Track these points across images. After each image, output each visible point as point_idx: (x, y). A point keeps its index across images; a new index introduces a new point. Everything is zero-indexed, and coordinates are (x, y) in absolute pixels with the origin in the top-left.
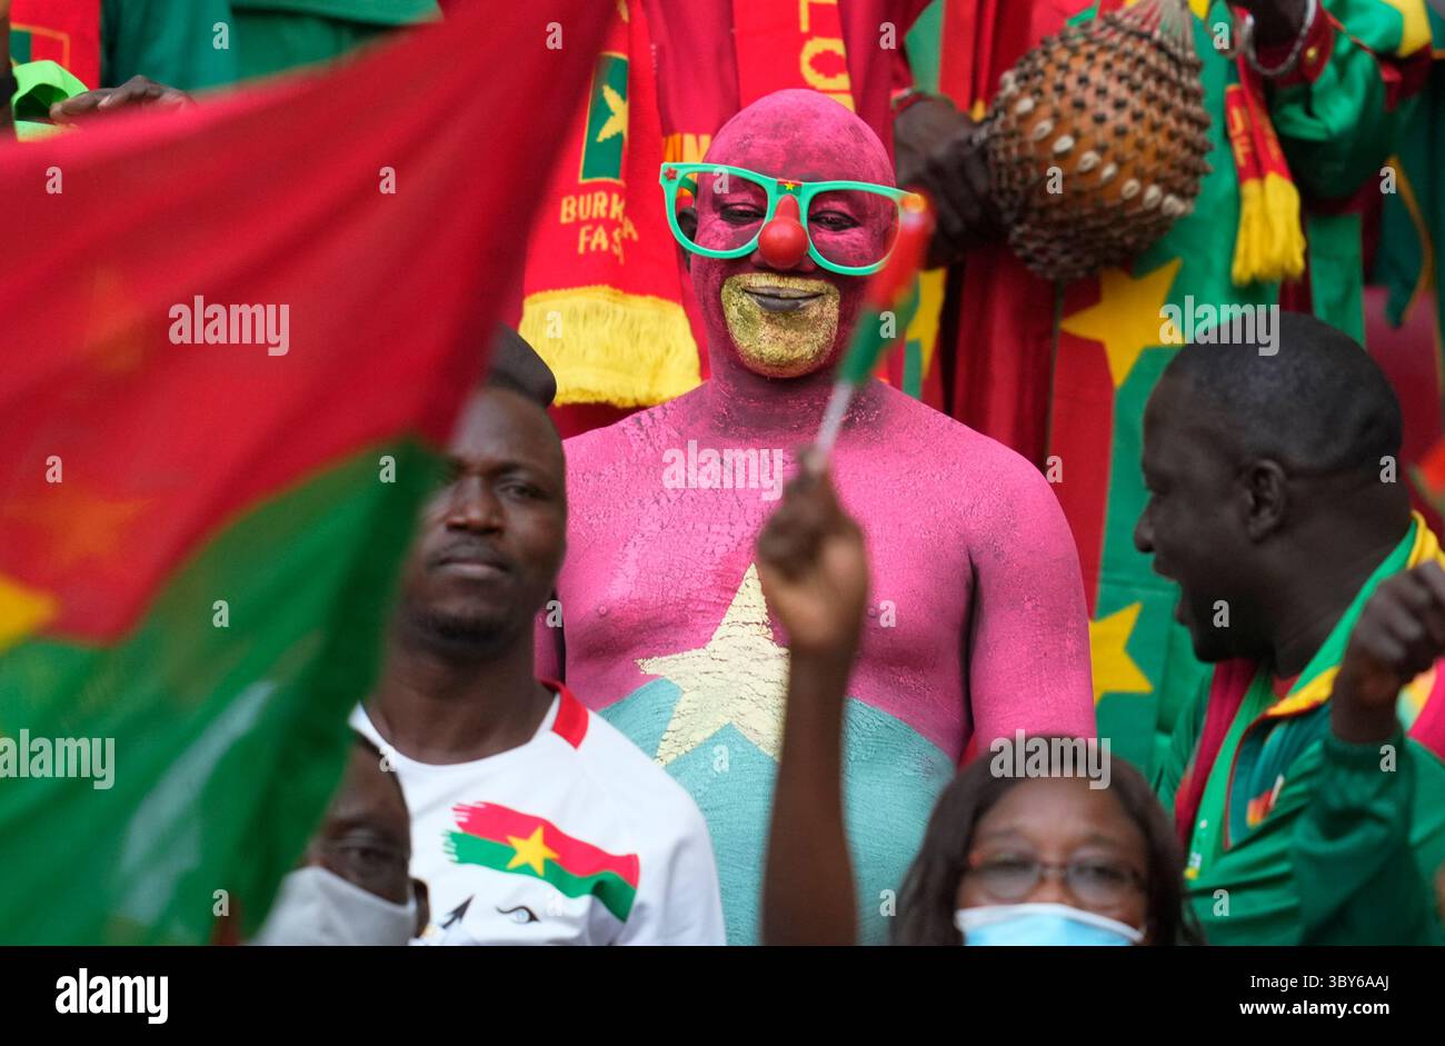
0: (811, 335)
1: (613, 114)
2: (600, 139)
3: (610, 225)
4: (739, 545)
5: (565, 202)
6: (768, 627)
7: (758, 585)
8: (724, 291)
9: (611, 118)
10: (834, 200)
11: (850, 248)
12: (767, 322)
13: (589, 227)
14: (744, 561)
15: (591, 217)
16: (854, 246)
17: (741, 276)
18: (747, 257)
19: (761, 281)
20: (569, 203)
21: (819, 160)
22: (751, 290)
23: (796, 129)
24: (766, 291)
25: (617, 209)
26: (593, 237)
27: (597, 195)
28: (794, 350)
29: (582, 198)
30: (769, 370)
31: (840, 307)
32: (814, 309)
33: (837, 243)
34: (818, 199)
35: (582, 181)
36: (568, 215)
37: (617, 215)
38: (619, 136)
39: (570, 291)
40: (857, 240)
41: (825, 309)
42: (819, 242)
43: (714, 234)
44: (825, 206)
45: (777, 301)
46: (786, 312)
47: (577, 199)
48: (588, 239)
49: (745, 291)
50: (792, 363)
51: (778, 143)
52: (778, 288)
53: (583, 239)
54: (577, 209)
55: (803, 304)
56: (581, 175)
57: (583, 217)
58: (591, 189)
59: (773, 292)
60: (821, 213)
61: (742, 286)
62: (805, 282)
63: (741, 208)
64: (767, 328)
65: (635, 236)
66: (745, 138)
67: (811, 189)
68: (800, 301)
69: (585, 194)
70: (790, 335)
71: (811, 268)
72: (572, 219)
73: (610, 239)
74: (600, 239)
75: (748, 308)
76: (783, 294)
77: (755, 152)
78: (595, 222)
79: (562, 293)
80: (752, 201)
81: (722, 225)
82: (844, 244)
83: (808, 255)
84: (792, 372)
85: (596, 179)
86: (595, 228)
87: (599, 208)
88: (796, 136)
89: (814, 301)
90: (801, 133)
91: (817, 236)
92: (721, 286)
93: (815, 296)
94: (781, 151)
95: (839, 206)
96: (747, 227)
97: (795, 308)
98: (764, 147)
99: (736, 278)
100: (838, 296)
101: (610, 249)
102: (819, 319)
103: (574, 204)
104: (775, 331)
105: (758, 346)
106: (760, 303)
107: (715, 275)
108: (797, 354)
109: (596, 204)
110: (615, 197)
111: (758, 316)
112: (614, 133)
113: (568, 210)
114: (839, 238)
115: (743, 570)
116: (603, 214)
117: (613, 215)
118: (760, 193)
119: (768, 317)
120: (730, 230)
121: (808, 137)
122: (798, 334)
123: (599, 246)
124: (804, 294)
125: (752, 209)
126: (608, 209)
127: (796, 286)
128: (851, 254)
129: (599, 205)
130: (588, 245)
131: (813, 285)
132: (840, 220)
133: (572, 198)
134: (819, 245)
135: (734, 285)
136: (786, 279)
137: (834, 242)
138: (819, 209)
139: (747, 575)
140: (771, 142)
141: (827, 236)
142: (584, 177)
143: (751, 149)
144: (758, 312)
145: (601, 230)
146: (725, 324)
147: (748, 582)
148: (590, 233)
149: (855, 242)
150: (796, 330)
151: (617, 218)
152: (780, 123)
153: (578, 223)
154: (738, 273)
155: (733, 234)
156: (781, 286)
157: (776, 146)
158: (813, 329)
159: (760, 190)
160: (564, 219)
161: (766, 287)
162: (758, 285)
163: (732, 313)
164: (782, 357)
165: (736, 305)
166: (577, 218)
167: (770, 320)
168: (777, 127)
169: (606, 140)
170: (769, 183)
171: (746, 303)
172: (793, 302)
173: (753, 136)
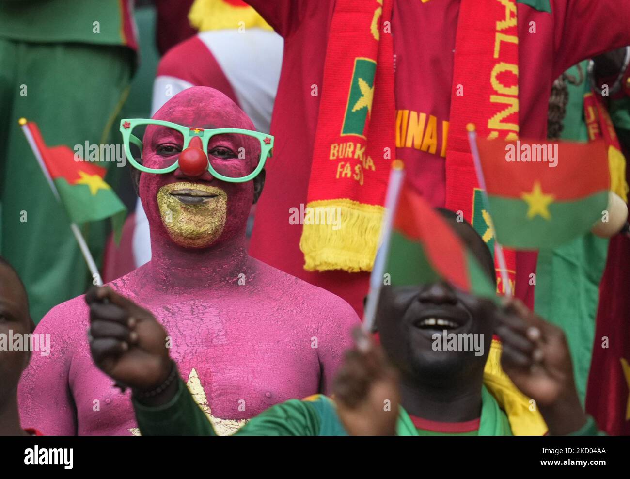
0: (209, 219)
1: (363, 95)
2: (354, 110)
3: (354, 162)
4: (184, 358)
5: (332, 147)
6: (208, 406)
7: (198, 381)
8: (159, 195)
9: (362, 98)
10: (223, 141)
11: (233, 168)
12: (184, 211)
13: (343, 163)
14: (188, 367)
15: (344, 156)
16: (236, 168)
17: (169, 185)
18: (172, 173)
19: (181, 187)
20: (335, 147)
21: (213, 117)
22: (174, 193)
23: (201, 102)
24: (183, 192)
25: (359, 153)
26: (343, 170)
27: (348, 144)
28: (200, 227)
29: (341, 145)
30: (186, 241)
31: (227, 204)
32: (212, 204)
33: (225, 165)
34: (213, 139)
35: (342, 135)
36: (334, 155)
37: (359, 156)
38: (365, 108)
39: (329, 201)
40: (237, 165)
41: (218, 205)
42: (214, 164)
43: (153, 162)
44: (218, 144)
45: (190, 197)
46: (195, 204)
47: (339, 145)
48: (341, 170)
49: (172, 194)
50: (199, 236)
51: (189, 108)
52: (190, 190)
53: (339, 169)
54: (338, 151)
55: (205, 200)
56: (342, 131)
57: (341, 157)
58: (346, 140)
59: (187, 192)
60: (215, 147)
61: (169, 191)
62: (206, 187)
63: (168, 145)
64: (184, 214)
65: (373, 168)
66: (170, 108)
67: (209, 133)
68: (204, 198)
69: (343, 142)
70: (198, 218)
71: (210, 178)
72: (335, 158)
73: (353, 171)
74: (347, 171)
75: (173, 204)
76: (193, 193)
77: (177, 114)
78: (346, 160)
79: (325, 201)
80: (175, 142)
81: (157, 157)
82: (229, 166)
83: (208, 171)
84: (199, 242)
85: (349, 134)
86: (346, 163)
87: (348, 151)
88: (201, 105)
89: (212, 199)
90: (203, 104)
91: (213, 161)
92: (157, 193)
93: (213, 196)
94: (192, 113)
95: (226, 144)
96: (172, 157)
97: (201, 202)
98: (182, 111)
99: (166, 187)
100: (226, 197)
101: (352, 177)
102: (215, 210)
103: (337, 149)
104: (189, 216)
105: (179, 225)
106: (180, 199)
107: (153, 186)
108: (202, 230)
109: (348, 149)
110: (359, 146)
111: (179, 208)
112: (362, 107)
113: (334, 152)
114: (227, 163)
115: (188, 372)
116: (350, 155)
117: (356, 157)
118: (180, 136)
119: (185, 208)
120: (162, 159)
121: (207, 106)
122: (203, 218)
123: (346, 174)
124: (206, 194)
125: (175, 146)
126: (354, 153)
127: (200, 189)
128: (234, 172)
129: (350, 150)
130: (341, 173)
131: (212, 189)
132: (227, 152)
133: (336, 145)
134: (215, 166)
135: (165, 191)
136: (195, 185)
137: (222, 164)
138: (214, 146)
139: (190, 376)
140: (186, 108)
141: (219, 161)
142: (344, 133)
143: (174, 113)
144: (179, 205)
145: (348, 165)
146: (160, 216)
147: (192, 379)
148: (343, 167)
149: (236, 166)
150: (201, 215)
151: (359, 158)
152: (191, 99)
153: (338, 160)
154: (167, 184)
155: (164, 161)
156: (192, 188)
157: (188, 110)
158: (212, 215)
159: (179, 134)
160: (331, 157)
161: (184, 189)
162: (178, 189)
163: (164, 208)
164: (194, 231)
165: (167, 203)
166: (338, 157)
167: (186, 209)
168: (190, 101)
169: (357, 111)
170: (185, 130)
171: (172, 201)
172: (200, 198)
173: (175, 107)
